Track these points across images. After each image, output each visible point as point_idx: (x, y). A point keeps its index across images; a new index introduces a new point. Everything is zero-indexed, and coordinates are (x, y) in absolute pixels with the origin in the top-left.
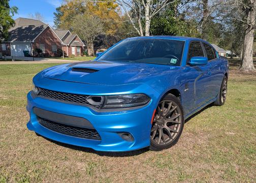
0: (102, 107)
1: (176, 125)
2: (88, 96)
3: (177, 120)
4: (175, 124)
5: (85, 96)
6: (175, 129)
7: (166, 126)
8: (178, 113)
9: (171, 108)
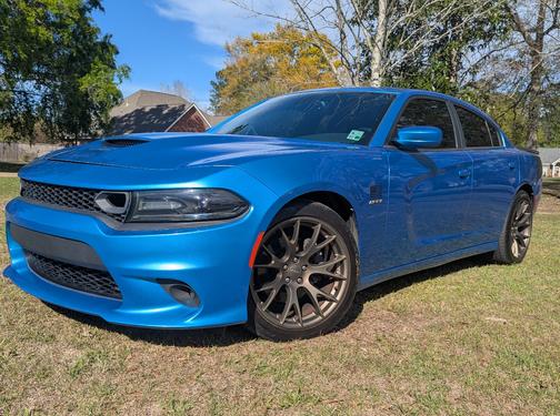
0: (127, 218)
1: (336, 284)
2: (98, 191)
3: (338, 271)
4: (335, 279)
5: (94, 191)
6: (333, 292)
7: (306, 283)
8: (340, 252)
9: (321, 239)
